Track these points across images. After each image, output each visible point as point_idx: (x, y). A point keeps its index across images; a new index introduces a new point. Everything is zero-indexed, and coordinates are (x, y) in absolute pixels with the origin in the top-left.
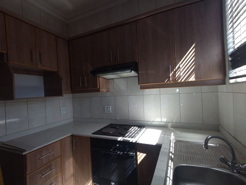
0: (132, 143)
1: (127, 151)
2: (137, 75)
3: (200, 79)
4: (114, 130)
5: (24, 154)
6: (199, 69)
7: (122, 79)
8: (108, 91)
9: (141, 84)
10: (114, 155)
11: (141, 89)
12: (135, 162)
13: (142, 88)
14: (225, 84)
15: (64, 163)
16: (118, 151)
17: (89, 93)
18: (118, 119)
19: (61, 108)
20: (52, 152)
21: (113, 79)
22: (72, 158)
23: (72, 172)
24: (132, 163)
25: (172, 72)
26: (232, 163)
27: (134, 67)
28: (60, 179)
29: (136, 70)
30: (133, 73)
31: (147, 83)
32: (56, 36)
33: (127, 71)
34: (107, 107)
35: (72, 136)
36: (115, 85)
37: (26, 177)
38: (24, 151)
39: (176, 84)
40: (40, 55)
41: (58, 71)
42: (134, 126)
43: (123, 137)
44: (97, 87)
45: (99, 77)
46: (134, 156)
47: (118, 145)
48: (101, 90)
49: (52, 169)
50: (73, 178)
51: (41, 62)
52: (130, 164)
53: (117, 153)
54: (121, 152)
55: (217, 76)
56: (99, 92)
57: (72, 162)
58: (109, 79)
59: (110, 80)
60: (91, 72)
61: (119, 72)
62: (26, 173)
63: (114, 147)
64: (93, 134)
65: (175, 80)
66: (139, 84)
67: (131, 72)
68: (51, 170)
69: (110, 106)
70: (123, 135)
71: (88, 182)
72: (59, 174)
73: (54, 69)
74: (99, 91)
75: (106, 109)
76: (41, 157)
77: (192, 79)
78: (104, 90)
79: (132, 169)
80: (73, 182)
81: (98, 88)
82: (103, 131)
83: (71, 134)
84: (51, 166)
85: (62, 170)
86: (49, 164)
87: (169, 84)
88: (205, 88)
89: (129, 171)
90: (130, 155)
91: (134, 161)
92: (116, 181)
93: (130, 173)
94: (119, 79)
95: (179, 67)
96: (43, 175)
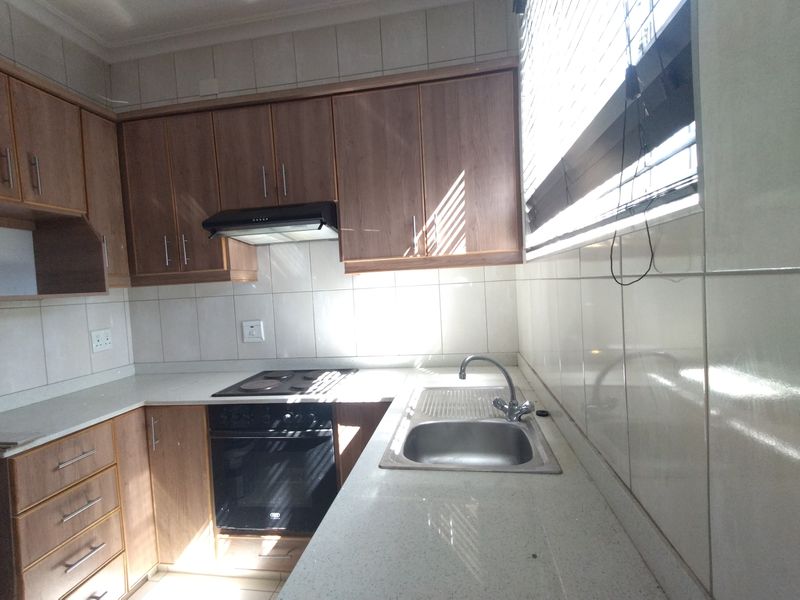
0: (324, 404)
1: (312, 426)
2: (336, 236)
3: (476, 250)
4: (275, 383)
5: (8, 454)
6: (473, 229)
7: (295, 247)
8: (254, 279)
9: (346, 259)
10: (278, 442)
11: (346, 272)
12: (332, 450)
13: (349, 270)
14: (522, 262)
15: (126, 484)
16: (289, 430)
17: (193, 285)
18: (286, 356)
19: (93, 334)
20: (92, 453)
21: (269, 244)
22: (146, 474)
23: (149, 512)
24: (325, 454)
25: (418, 232)
26: (510, 405)
27: (328, 214)
28: (115, 527)
29: (334, 224)
30: (327, 232)
31: (361, 258)
32: (81, 107)
33: (309, 226)
34: (252, 323)
35: (145, 408)
36: (274, 263)
37: (15, 522)
38: (9, 448)
39: (429, 262)
40: (32, 164)
41: (87, 215)
42: (331, 371)
43: (301, 394)
44: (223, 267)
45: (227, 238)
46: (330, 437)
47: (288, 416)
48: (233, 275)
49: (91, 499)
50: (152, 528)
51: (35, 187)
52: (319, 458)
53: (285, 435)
54: (295, 430)
55: (506, 246)
56: (228, 282)
57: (148, 484)
58: (256, 245)
59: (259, 248)
60: (206, 224)
61: (288, 228)
62: (15, 511)
63: (277, 423)
64: (213, 396)
65: (424, 252)
66: (341, 261)
67: (320, 228)
68: (89, 502)
69: (262, 323)
70: (302, 390)
71: (201, 530)
72: (113, 515)
73: (73, 208)
74: (229, 279)
75: (247, 331)
76: (60, 464)
77: (461, 250)
78: (243, 277)
79: (327, 469)
80: (153, 538)
81: (225, 268)
82: (242, 387)
83: (141, 404)
84: (87, 491)
85: (121, 504)
86: (84, 483)
87: (412, 261)
88: (492, 271)
89: (318, 475)
90: (321, 435)
91: (330, 448)
92: (284, 507)
93: (320, 478)
94: (287, 245)
95: (433, 223)
96: (65, 516)
